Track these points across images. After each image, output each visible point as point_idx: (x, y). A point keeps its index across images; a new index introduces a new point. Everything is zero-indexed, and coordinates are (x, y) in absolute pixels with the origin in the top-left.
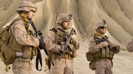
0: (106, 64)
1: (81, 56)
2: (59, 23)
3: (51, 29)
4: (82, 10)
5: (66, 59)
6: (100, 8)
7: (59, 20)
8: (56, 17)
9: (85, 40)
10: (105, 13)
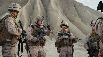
0: (67, 49)
1: (50, 50)
2: (36, 22)
3: (31, 25)
4: (50, 17)
5: (39, 46)
6: (63, 16)
7: (35, 20)
8: (30, 22)
9: (52, 40)
10: (67, 19)
